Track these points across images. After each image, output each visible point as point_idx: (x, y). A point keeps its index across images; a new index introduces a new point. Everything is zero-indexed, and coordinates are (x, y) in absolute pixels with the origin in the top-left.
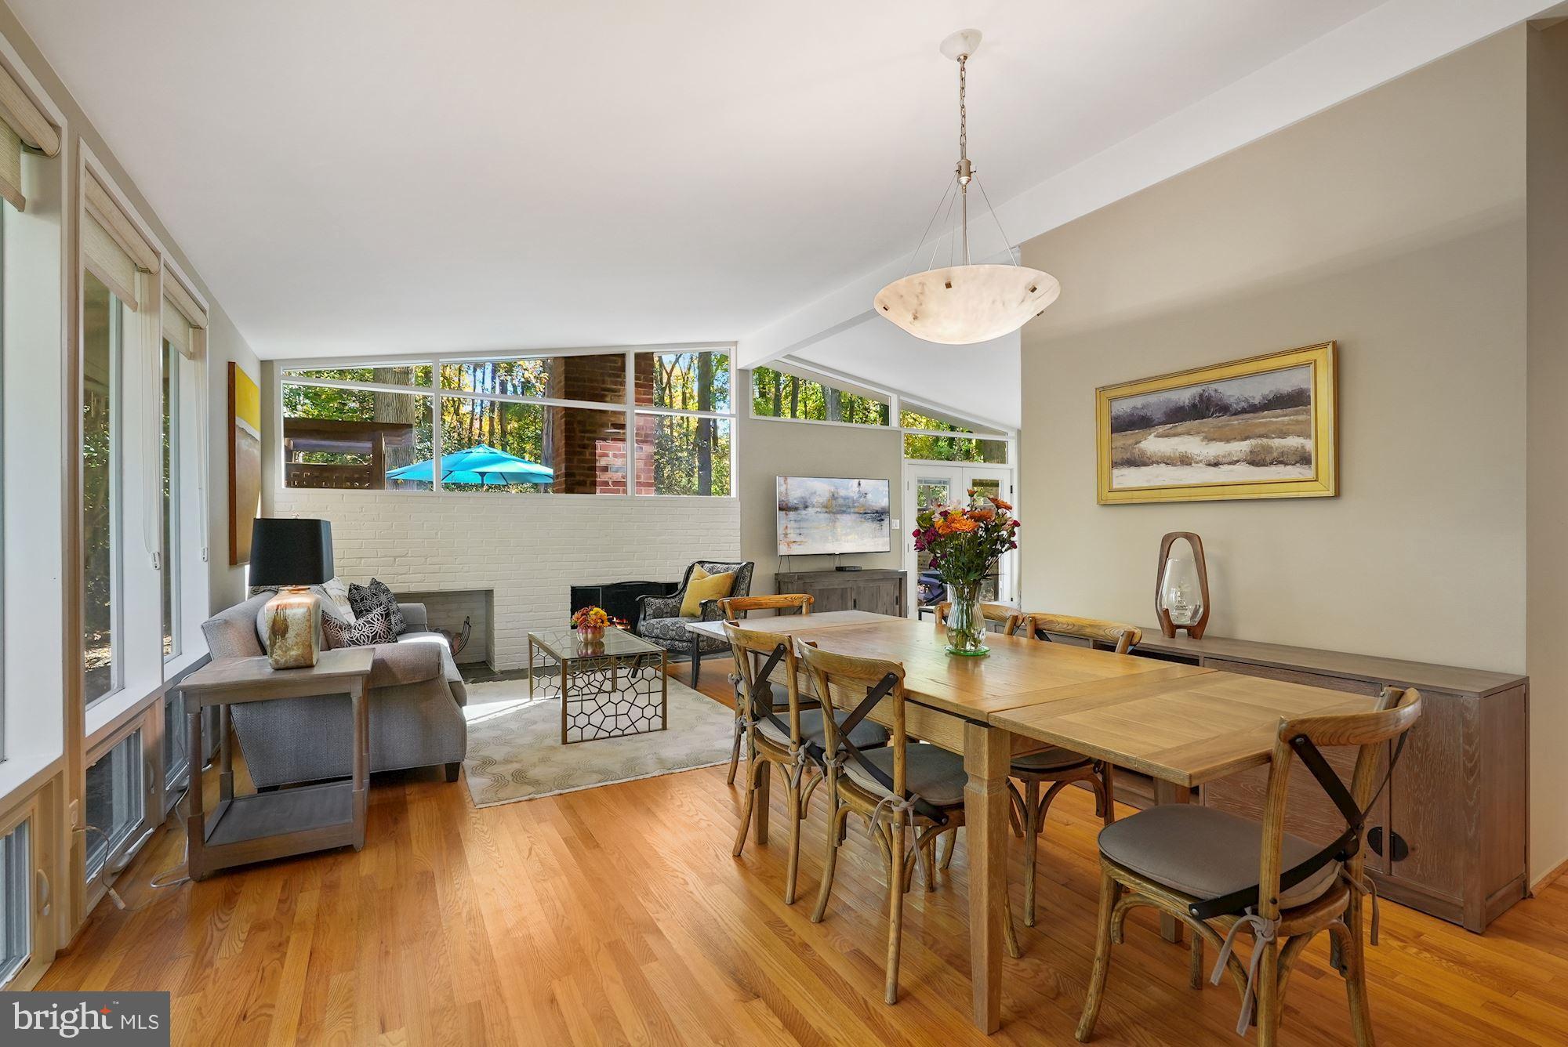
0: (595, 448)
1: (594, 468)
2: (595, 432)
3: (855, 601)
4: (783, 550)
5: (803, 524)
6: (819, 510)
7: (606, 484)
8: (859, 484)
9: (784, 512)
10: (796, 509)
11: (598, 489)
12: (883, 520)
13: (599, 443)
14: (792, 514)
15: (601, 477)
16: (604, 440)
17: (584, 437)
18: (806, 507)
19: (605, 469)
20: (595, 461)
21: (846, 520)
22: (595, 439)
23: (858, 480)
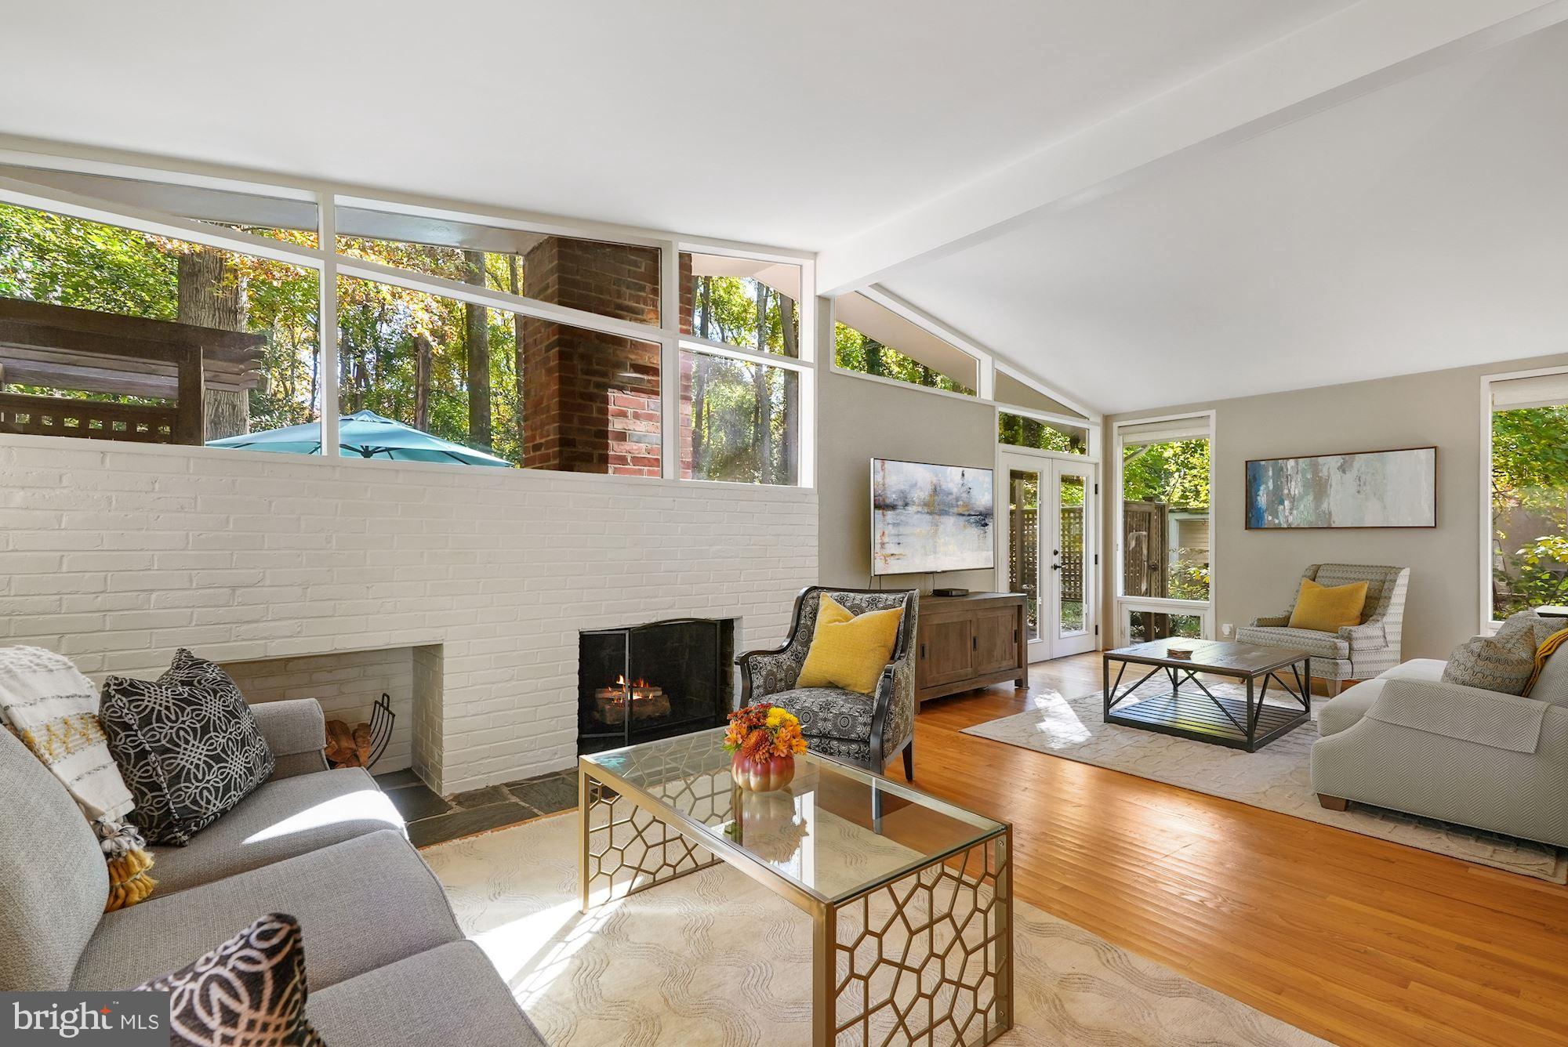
0: (606, 401)
1: (604, 434)
2: (604, 374)
3: (975, 640)
4: (879, 567)
5: (902, 530)
6: (920, 509)
7: (622, 460)
8: (963, 475)
9: (881, 511)
10: (893, 507)
11: (611, 467)
12: (987, 525)
13: (612, 394)
14: (890, 514)
15: (615, 448)
16: (621, 389)
17: (590, 381)
18: (906, 505)
19: (622, 436)
20: (606, 422)
21: (949, 522)
22: (606, 387)
23: (961, 469)
